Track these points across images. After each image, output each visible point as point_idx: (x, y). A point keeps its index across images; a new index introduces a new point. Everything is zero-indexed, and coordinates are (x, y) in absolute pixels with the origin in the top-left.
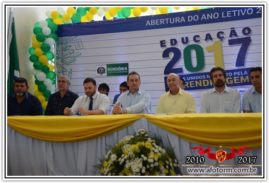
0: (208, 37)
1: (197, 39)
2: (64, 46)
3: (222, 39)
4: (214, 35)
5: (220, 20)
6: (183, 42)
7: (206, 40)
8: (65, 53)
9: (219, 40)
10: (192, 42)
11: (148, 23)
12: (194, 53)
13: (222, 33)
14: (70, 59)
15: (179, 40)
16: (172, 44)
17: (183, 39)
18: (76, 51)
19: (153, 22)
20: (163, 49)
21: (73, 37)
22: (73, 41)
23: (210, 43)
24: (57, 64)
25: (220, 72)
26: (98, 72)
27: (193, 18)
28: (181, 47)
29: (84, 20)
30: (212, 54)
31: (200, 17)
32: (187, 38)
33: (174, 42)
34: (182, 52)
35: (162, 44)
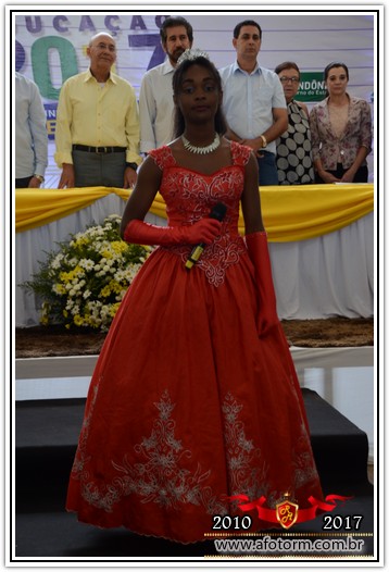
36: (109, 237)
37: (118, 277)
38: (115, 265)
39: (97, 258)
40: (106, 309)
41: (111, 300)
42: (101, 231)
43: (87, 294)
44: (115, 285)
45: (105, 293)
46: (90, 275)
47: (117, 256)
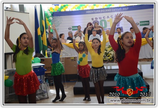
0: (108, 17)
1: (104, 18)
2: (55, 20)
3: (112, 18)
4: (110, 16)
5: (111, 12)
6: (100, 19)
7: (107, 18)
8: (55, 22)
9: (111, 18)
10: (103, 19)
11: (87, 12)
12: (103, 22)
13: (112, 16)
14: (57, 25)
15: (98, 18)
16: (96, 19)
17: (99, 18)
18: (59, 22)
19: (89, 12)
20: (93, 21)
21: (58, 17)
22: (58, 18)
23: (108, 19)
24: (52, 27)
25: (119, 29)
26: (69, 29)
27: (103, 11)
28: (99, 20)
29: (62, 10)
30: (109, 22)
31: (105, 11)
32: (101, 17)
33: (96, 18)
34: (99, 22)
35: (92, 19)
36: (109, 47)
37: (110, 53)
38: (109, 51)
39: (107, 51)
40: (108, 58)
41: (109, 56)
42: (107, 47)
43: (105, 56)
44: (109, 54)
45: (108, 55)
46: (106, 53)
47: (110, 50)
